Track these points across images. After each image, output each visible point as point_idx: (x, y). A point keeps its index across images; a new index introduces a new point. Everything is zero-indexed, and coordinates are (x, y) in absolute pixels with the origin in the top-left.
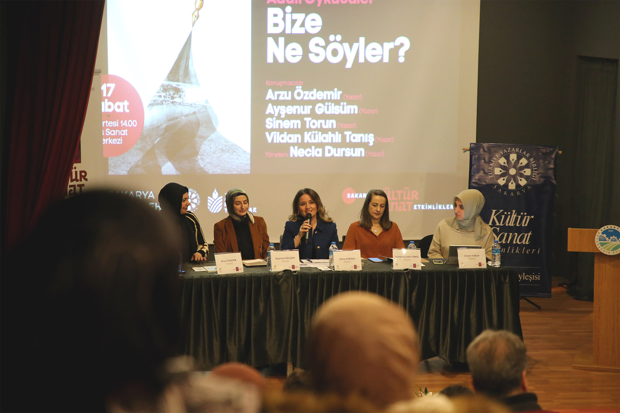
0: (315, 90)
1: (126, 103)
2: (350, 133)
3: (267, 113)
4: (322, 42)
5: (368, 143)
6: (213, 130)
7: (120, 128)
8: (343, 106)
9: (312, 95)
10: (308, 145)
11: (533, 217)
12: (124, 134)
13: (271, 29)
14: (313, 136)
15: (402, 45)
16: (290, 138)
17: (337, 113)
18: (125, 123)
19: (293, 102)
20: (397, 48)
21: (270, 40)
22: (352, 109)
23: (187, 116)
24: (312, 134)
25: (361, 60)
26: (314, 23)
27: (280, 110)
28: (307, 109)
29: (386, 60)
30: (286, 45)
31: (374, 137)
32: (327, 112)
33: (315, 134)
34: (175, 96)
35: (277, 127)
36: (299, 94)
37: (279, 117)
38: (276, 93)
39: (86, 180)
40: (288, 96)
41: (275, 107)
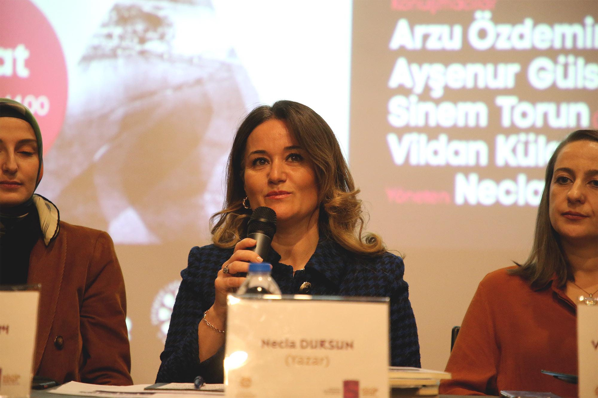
0: (529, 22)
1: (22, 53)
3: (393, 84)
9: (521, 37)
10: (508, 173)
14: (520, 149)
16: (457, 153)
17: (592, 86)
19: (466, 55)
23: (178, 88)
24: (518, 141)
27: (428, 78)
28: (507, 75)
32: (563, 84)
33: (526, 144)
34: (149, 35)
35: (421, 123)
36: (483, 34)
37: (425, 96)
38: (421, 30)
40: (451, 37)
41: (415, 68)
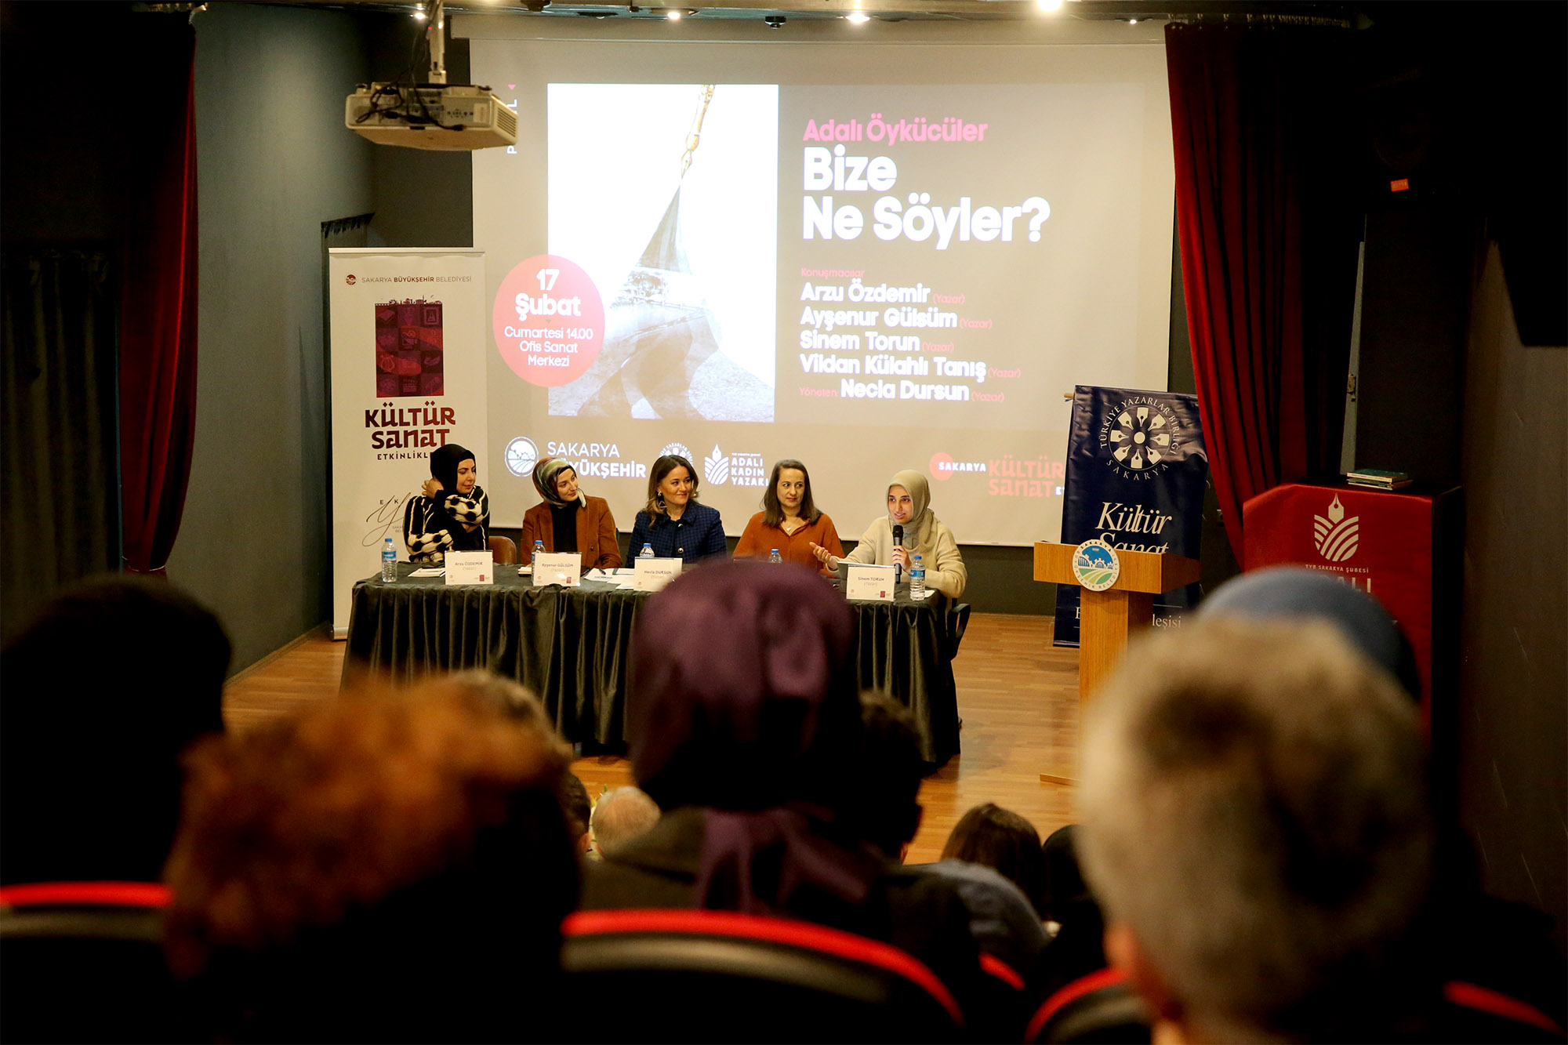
0: (884, 286)
1: (576, 301)
2: (944, 359)
3: (803, 322)
4: (894, 203)
5: (976, 377)
6: (714, 347)
7: (566, 340)
8: (933, 313)
9: (880, 295)
10: (872, 379)
11: (1170, 518)
12: (572, 351)
13: (810, 184)
14: (880, 362)
15: (1035, 212)
16: (842, 366)
17: (922, 325)
18: (573, 334)
19: (847, 305)
20: (1027, 217)
21: (809, 202)
22: (946, 319)
23: (671, 323)
24: (878, 359)
25: (964, 236)
26: (882, 174)
27: (824, 319)
28: (871, 318)
29: (1007, 236)
30: (836, 208)
31: (987, 368)
32: (904, 324)
33: (883, 360)
34: (653, 290)
35: (820, 347)
36: (856, 292)
37: (822, 330)
38: (819, 289)
39: (453, 422)
40: (838, 295)
41: (816, 312)
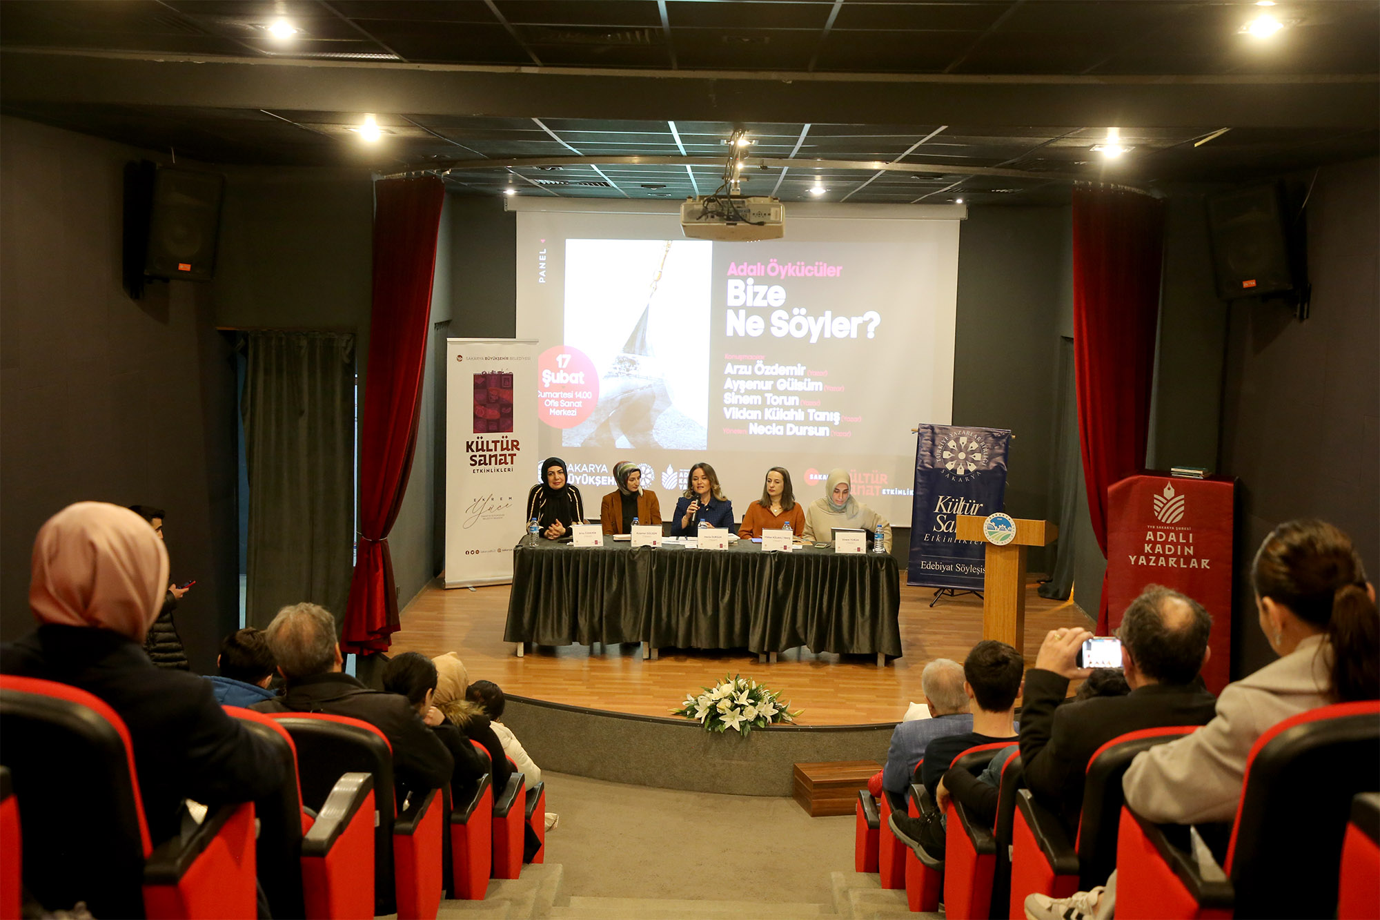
0: (777, 365)
1: (581, 375)
2: (814, 410)
3: (725, 387)
4: (785, 315)
5: (834, 422)
6: (669, 403)
7: (574, 399)
8: (807, 382)
9: (774, 371)
10: (769, 422)
11: (982, 505)
12: (578, 406)
13: (731, 302)
14: (774, 413)
15: (871, 320)
16: (750, 415)
17: (800, 390)
18: (579, 395)
19: (753, 377)
20: (866, 323)
21: (730, 313)
22: (815, 386)
23: (642, 388)
24: (773, 410)
25: (827, 335)
26: (776, 296)
27: (739, 385)
28: (769, 385)
29: (854, 335)
30: (747, 317)
31: (840, 416)
32: (789, 389)
33: (776, 411)
34: (630, 368)
35: (736, 403)
36: (760, 369)
37: (738, 392)
38: (736, 367)
39: (518, 449)
40: (748, 370)
41: (734, 381)
